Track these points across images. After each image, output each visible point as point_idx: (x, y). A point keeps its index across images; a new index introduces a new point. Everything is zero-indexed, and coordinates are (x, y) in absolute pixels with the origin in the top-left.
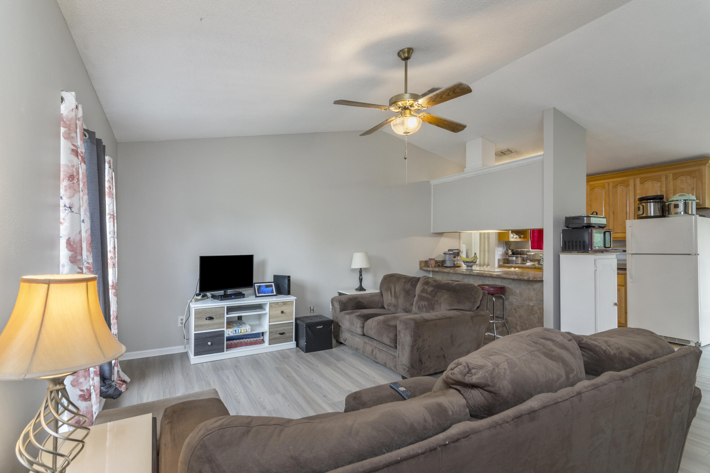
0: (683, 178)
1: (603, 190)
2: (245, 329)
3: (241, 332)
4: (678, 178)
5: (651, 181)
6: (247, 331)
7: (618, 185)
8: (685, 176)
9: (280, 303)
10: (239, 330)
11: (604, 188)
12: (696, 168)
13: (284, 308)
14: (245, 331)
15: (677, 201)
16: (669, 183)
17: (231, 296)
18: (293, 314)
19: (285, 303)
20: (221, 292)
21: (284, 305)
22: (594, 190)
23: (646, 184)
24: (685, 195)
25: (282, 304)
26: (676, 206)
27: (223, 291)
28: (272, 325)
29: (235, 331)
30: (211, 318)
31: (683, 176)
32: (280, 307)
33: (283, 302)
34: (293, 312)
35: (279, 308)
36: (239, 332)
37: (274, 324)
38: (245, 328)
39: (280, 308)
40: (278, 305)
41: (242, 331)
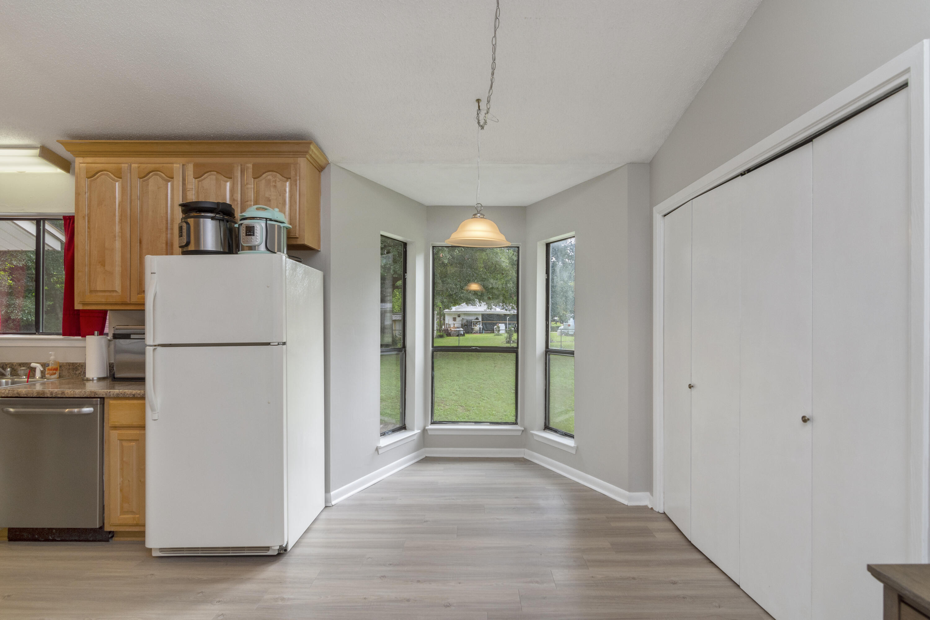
0: (269, 177)
1: (117, 181)
4: (261, 176)
5: (214, 175)
7: (151, 174)
8: (275, 173)
11: (121, 178)
12: (290, 160)
15: (253, 218)
16: (247, 184)
22: (98, 178)
23: (205, 179)
24: (266, 209)
26: (250, 231)
31: (270, 173)
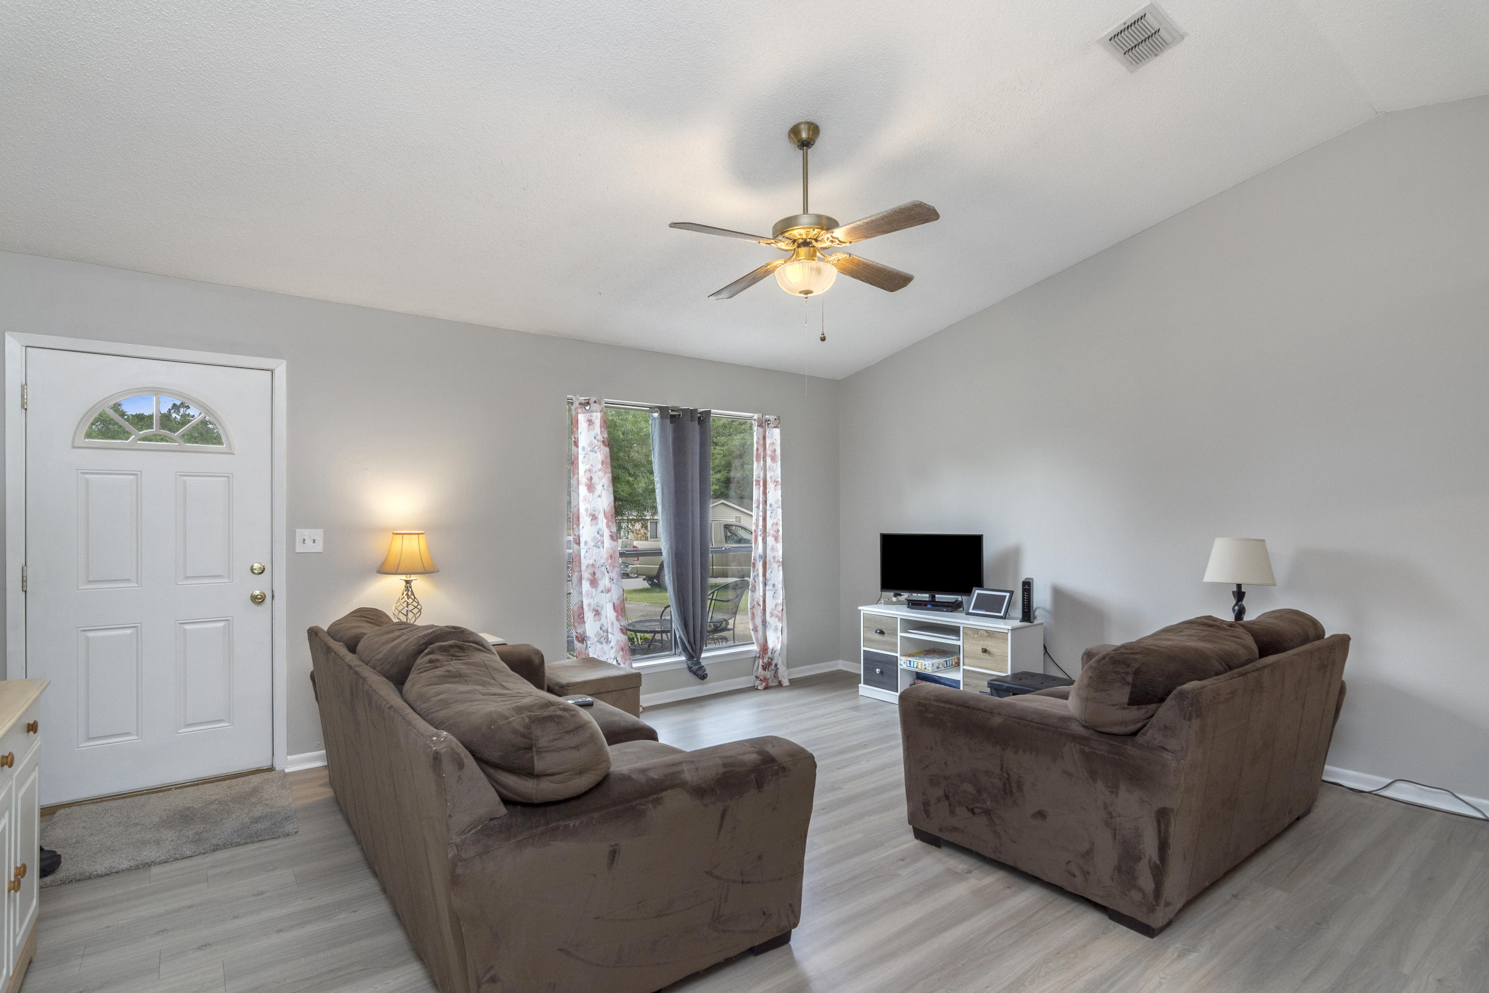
2: (923, 664)
3: (917, 667)
6: (925, 668)
9: (981, 631)
10: (915, 663)
13: (989, 644)
14: (924, 667)
17: (926, 605)
18: (1007, 660)
19: (990, 634)
20: (925, 596)
21: (988, 636)
25: (986, 634)
27: (928, 595)
28: (968, 671)
29: (910, 661)
30: (882, 633)
32: (983, 640)
33: (986, 631)
34: (1007, 657)
35: (979, 641)
36: (915, 666)
37: (972, 671)
38: (923, 662)
39: (981, 642)
40: (978, 634)
41: (919, 667)
